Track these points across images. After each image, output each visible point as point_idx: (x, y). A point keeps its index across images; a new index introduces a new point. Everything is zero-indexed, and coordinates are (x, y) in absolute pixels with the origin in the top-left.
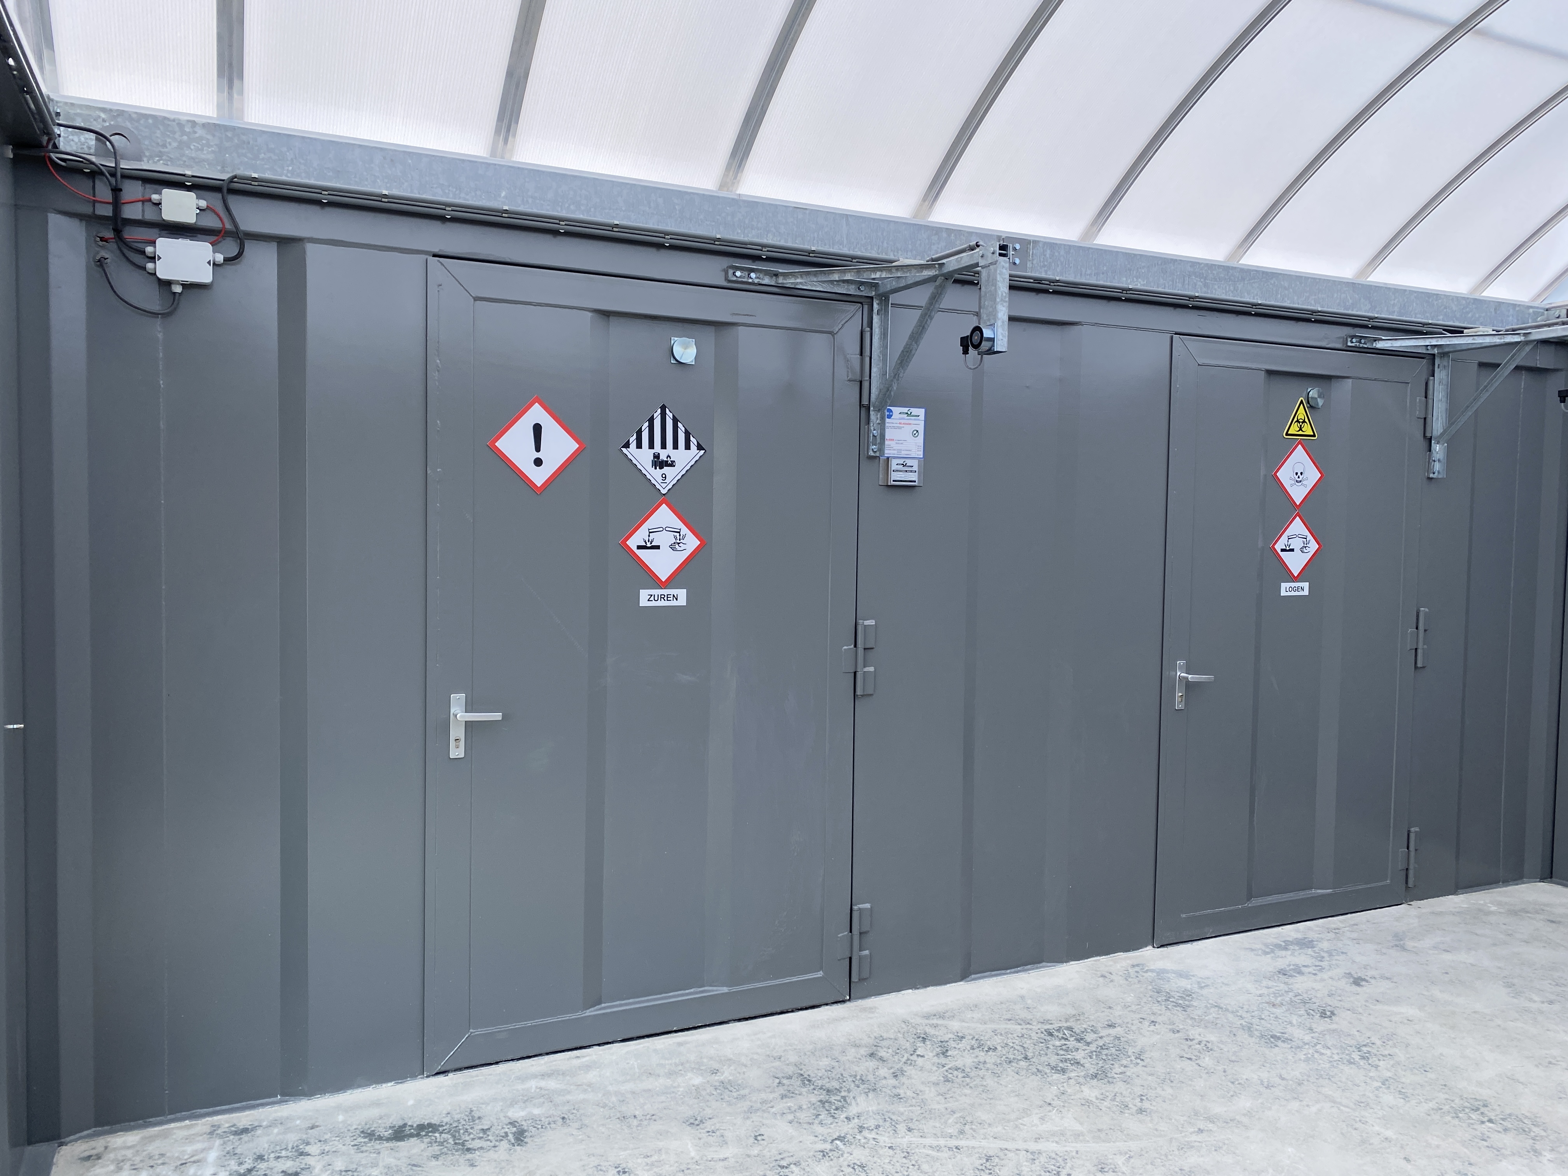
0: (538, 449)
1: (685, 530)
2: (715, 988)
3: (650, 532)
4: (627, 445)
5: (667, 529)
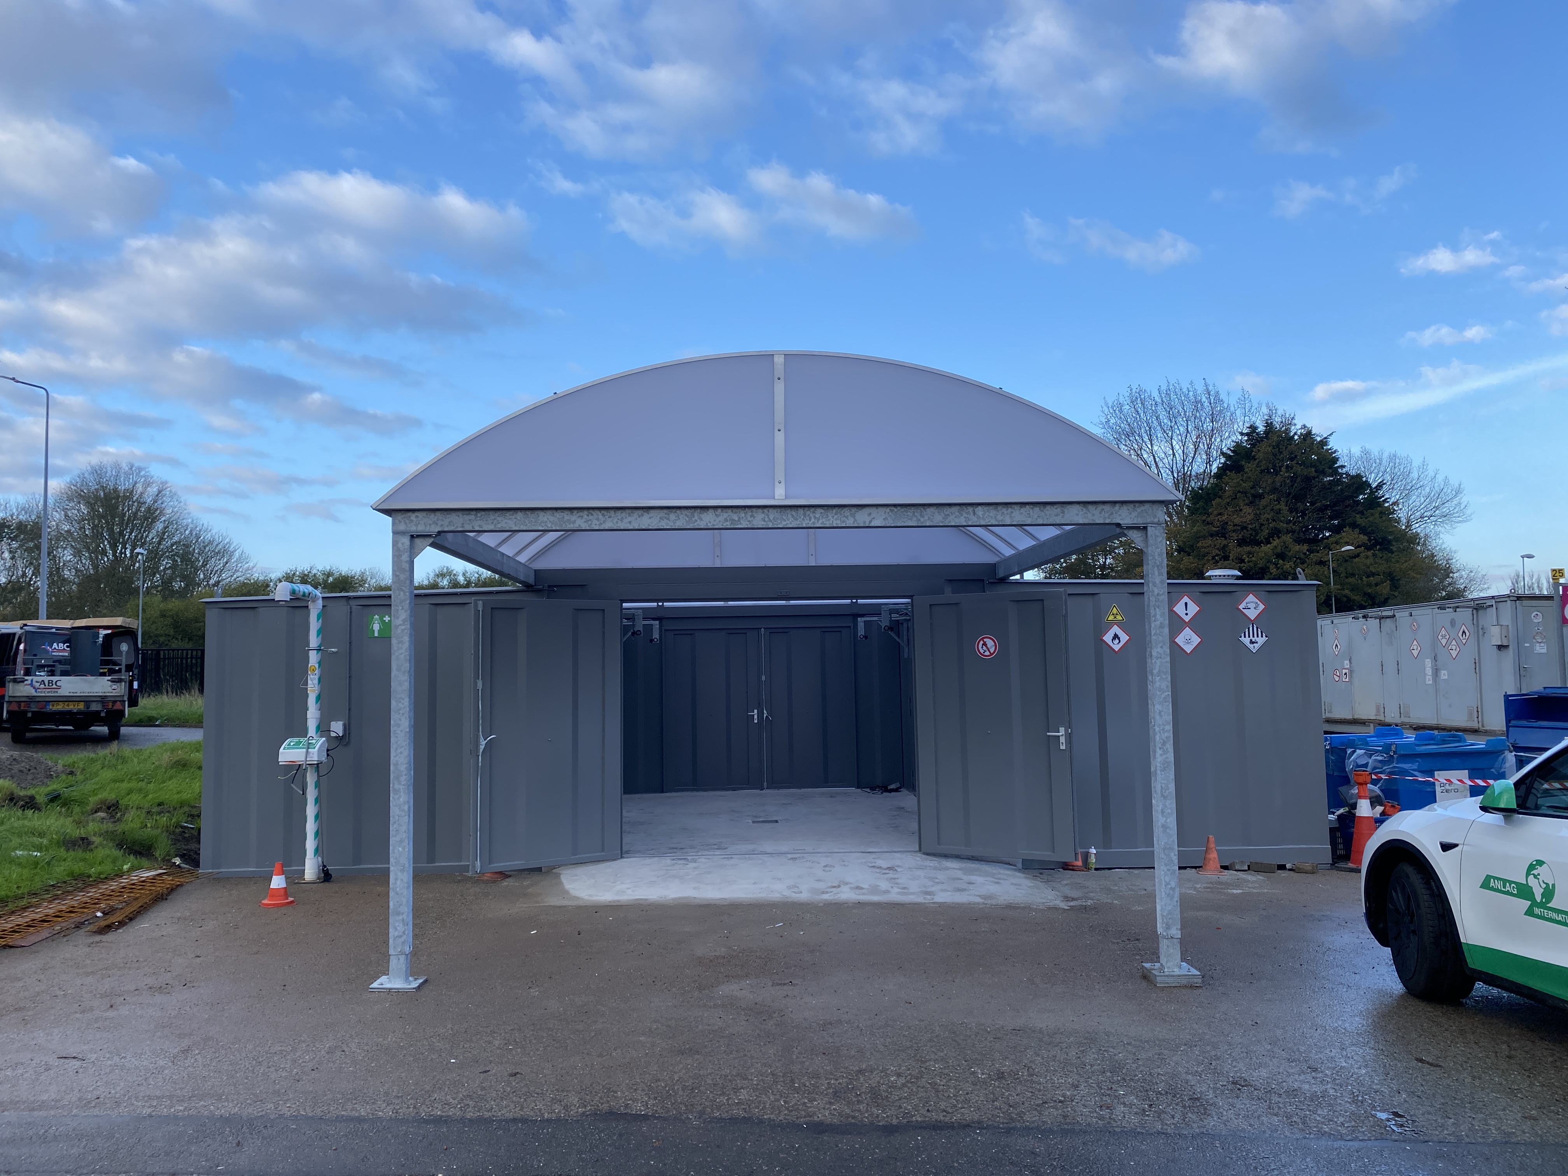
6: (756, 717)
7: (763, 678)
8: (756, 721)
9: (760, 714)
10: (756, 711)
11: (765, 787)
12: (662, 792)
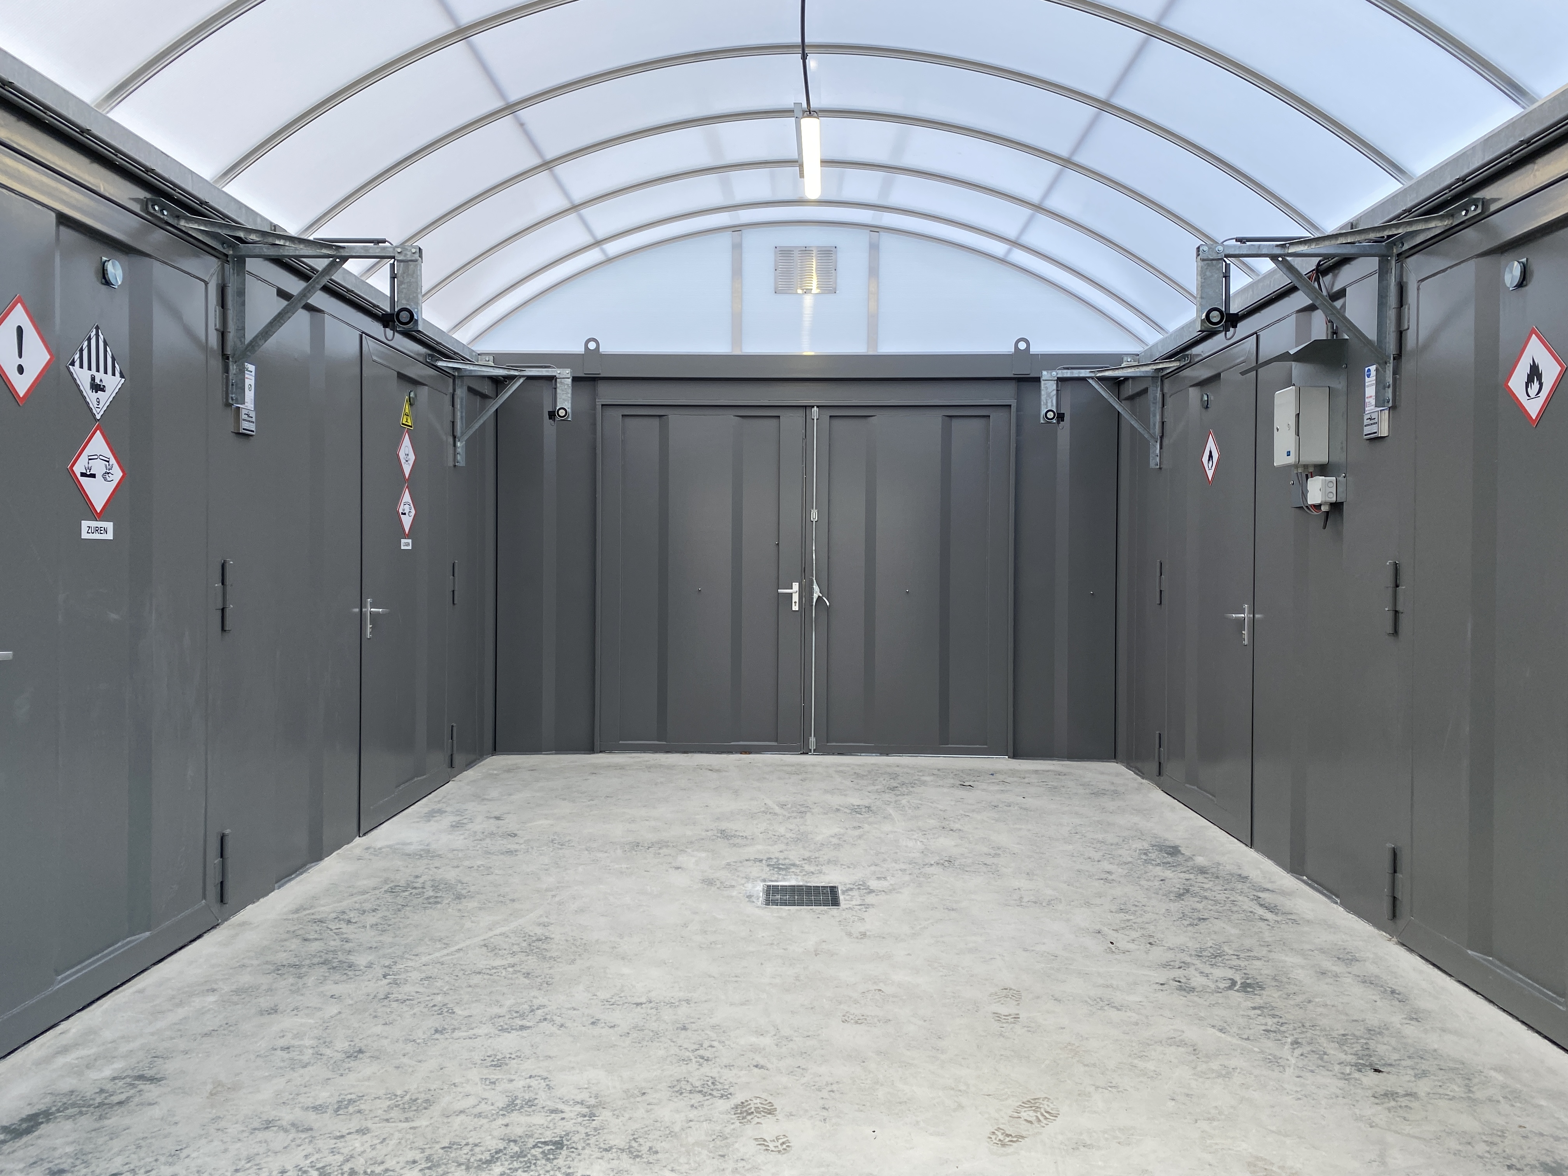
0: (20, 356)
1: (113, 461)
2: (137, 936)
3: (90, 459)
4: (73, 364)
5: (101, 457)
6: (796, 598)
7: (814, 515)
8: (795, 608)
9: (806, 592)
10: (796, 586)
11: (812, 747)
12: (591, 749)
